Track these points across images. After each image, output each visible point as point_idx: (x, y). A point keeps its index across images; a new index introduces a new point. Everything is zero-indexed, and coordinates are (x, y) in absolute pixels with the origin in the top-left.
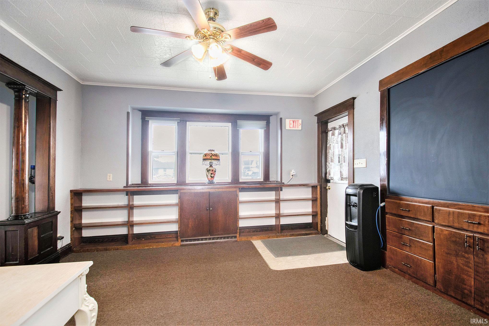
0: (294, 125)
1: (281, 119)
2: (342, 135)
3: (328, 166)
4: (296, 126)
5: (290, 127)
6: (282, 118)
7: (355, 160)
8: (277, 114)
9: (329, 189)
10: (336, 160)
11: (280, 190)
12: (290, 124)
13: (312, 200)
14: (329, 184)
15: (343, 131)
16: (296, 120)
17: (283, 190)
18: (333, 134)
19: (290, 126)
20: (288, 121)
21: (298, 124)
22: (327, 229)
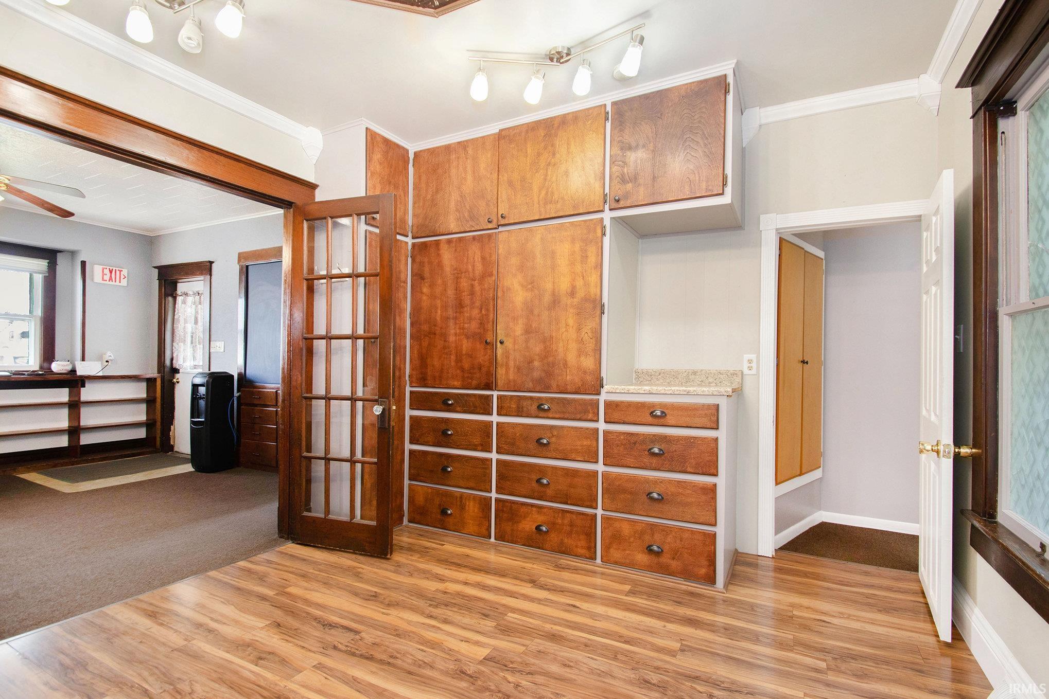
0: (111, 276)
1: (83, 264)
2: (197, 306)
3: (175, 347)
4: (115, 278)
5: (103, 280)
6: (85, 262)
7: (211, 342)
8: (73, 253)
9: (178, 382)
10: (189, 339)
11: (80, 386)
12: (103, 274)
13: (147, 401)
14: (177, 376)
15: (198, 300)
16: (116, 270)
17: (86, 385)
18: (184, 302)
19: (103, 278)
20: (98, 270)
21: (120, 277)
22: (172, 443)
